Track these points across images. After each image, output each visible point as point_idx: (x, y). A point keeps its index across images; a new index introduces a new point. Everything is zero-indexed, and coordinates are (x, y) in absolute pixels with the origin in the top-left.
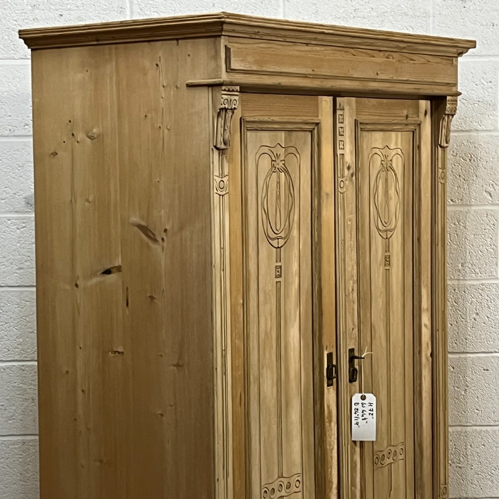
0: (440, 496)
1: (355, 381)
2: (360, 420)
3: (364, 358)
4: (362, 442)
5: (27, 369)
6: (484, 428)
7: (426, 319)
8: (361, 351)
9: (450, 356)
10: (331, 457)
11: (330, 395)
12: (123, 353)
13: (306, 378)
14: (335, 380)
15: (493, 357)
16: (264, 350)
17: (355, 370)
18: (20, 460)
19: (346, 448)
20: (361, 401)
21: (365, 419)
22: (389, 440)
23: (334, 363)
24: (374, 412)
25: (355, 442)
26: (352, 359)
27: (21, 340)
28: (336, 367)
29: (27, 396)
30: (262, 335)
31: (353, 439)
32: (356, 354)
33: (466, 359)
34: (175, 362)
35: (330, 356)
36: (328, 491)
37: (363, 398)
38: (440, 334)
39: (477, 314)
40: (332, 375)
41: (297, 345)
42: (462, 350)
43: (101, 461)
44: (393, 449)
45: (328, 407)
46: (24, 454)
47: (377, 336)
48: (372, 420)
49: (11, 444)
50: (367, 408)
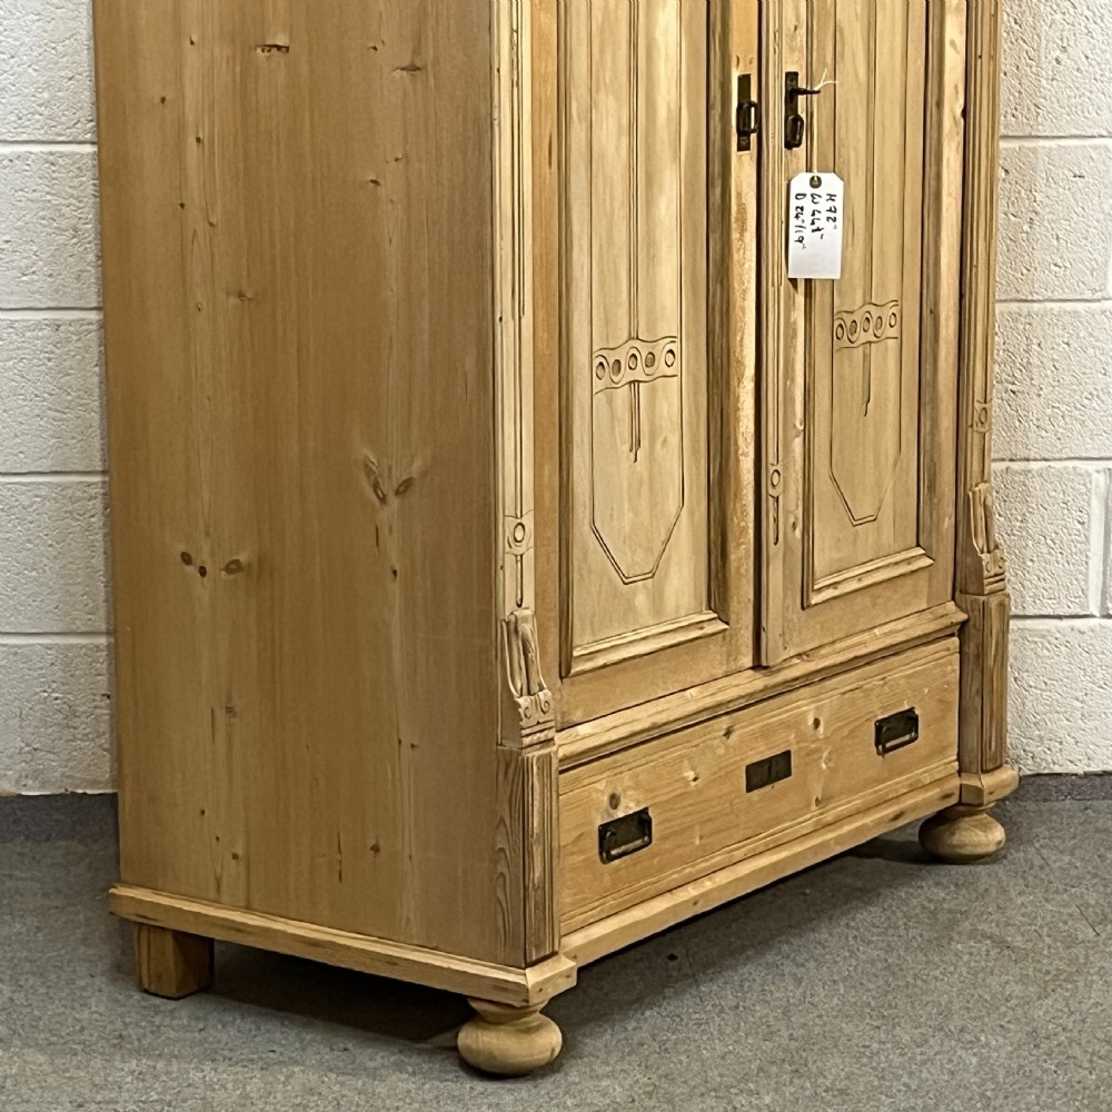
0: (972, 426)
1: (798, 145)
2: (807, 233)
3: (818, 92)
4: (808, 282)
5: (60, 161)
6: (1068, 306)
7: (954, 30)
8: (810, 78)
9: (1003, 144)
10: (743, 309)
11: (743, 167)
12: (287, 48)
13: (690, 126)
14: (753, 137)
15: (1095, 148)
16: (602, 52)
17: (797, 119)
18: (50, 364)
19: (775, 292)
20: (809, 190)
21: (818, 230)
22: (868, 291)
23: (754, 98)
24: (839, 215)
25: (794, 282)
26: (792, 94)
27: (46, 95)
28: (758, 106)
30: (597, 14)
31: (790, 276)
32: (802, 84)
33: (1034, 151)
34: (406, 63)
35: (744, 81)
36: (734, 382)
37: (815, 183)
38: (984, 66)
39: (1064, 49)
40: (749, 126)
41: (673, 51)
42: (1028, 131)
43: (240, 295)
44: (875, 312)
45: (739, 195)
46: (57, 351)
47: (848, 55)
48: (834, 233)
50: (823, 205)
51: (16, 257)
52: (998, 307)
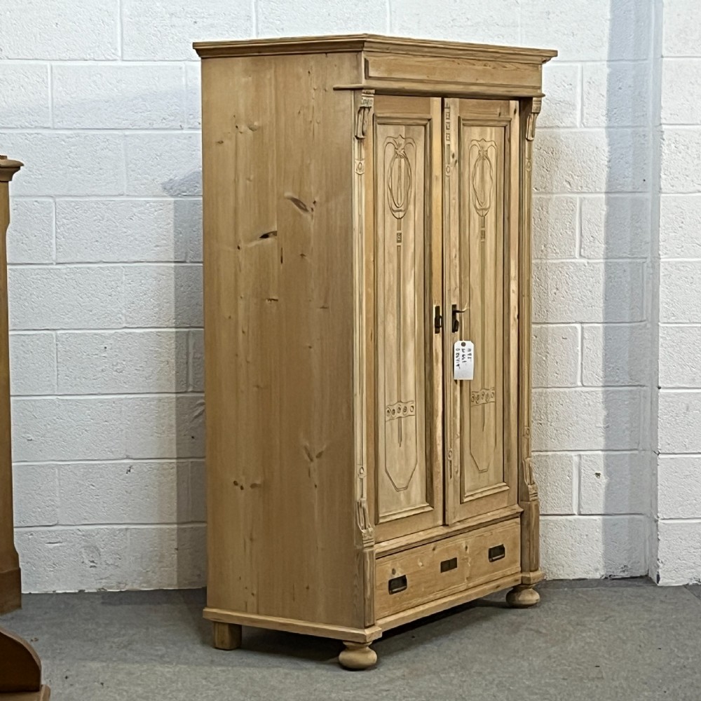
0: (524, 435)
1: (457, 331)
2: (460, 363)
3: (463, 312)
4: (461, 381)
6: (562, 390)
7: (514, 286)
8: (461, 306)
9: (533, 326)
10: (438, 391)
11: (437, 339)
12: (277, 300)
13: (419, 325)
14: (441, 329)
15: (570, 327)
16: (389, 299)
17: (456, 321)
19: (449, 384)
20: (461, 347)
21: (465, 362)
22: (483, 384)
23: (441, 315)
24: (472, 356)
25: (456, 381)
26: (454, 313)
28: (442, 318)
29: (163, 359)
30: (387, 287)
31: (455, 379)
32: (458, 309)
33: (547, 329)
34: (322, 305)
35: (437, 308)
36: (435, 418)
37: (463, 344)
38: (525, 299)
39: (557, 289)
40: (439, 326)
41: (412, 299)
42: (544, 321)
43: (258, 387)
44: (486, 392)
45: (436, 350)
47: (474, 297)
48: (471, 362)
49: (148, 401)
50: (467, 353)
51: (144, 373)
52: (533, 391)
